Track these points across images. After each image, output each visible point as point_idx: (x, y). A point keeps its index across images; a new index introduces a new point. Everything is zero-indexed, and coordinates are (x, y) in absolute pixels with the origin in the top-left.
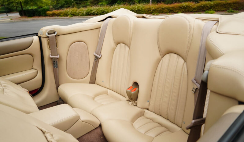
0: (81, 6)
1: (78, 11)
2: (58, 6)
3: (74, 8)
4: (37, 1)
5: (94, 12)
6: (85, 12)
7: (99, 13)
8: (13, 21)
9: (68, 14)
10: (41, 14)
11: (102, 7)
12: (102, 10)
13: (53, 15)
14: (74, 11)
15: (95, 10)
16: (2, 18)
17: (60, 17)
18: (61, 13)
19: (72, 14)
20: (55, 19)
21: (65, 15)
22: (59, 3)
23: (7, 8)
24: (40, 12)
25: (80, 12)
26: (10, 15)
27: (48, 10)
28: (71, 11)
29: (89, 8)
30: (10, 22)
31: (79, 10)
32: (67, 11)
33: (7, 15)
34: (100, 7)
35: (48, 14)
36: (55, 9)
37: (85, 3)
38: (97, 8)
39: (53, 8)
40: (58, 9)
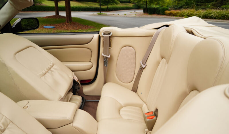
0: (201, 8)
1: (195, 13)
2: (178, 6)
3: (193, 9)
4: (160, 1)
5: (213, 15)
6: (202, 14)
7: (218, 17)
8: (136, 16)
9: (184, 15)
10: (160, 12)
11: (224, 11)
12: (223, 14)
13: (170, 14)
14: (191, 13)
15: (215, 13)
16: (131, 13)
17: (176, 17)
18: (178, 13)
19: (188, 16)
20: (171, 18)
21: (181, 15)
22: (179, 4)
23: (137, 6)
24: (160, 11)
25: (197, 13)
26: (137, 11)
27: (167, 10)
28: (188, 12)
29: (208, 11)
30: (134, 17)
31: (197, 11)
32: (184, 12)
33: (135, 11)
34: (222, 11)
35: (166, 13)
36: (174, 10)
37: (206, 5)
38: (218, 11)
39: (173, 8)
40: (176, 9)
